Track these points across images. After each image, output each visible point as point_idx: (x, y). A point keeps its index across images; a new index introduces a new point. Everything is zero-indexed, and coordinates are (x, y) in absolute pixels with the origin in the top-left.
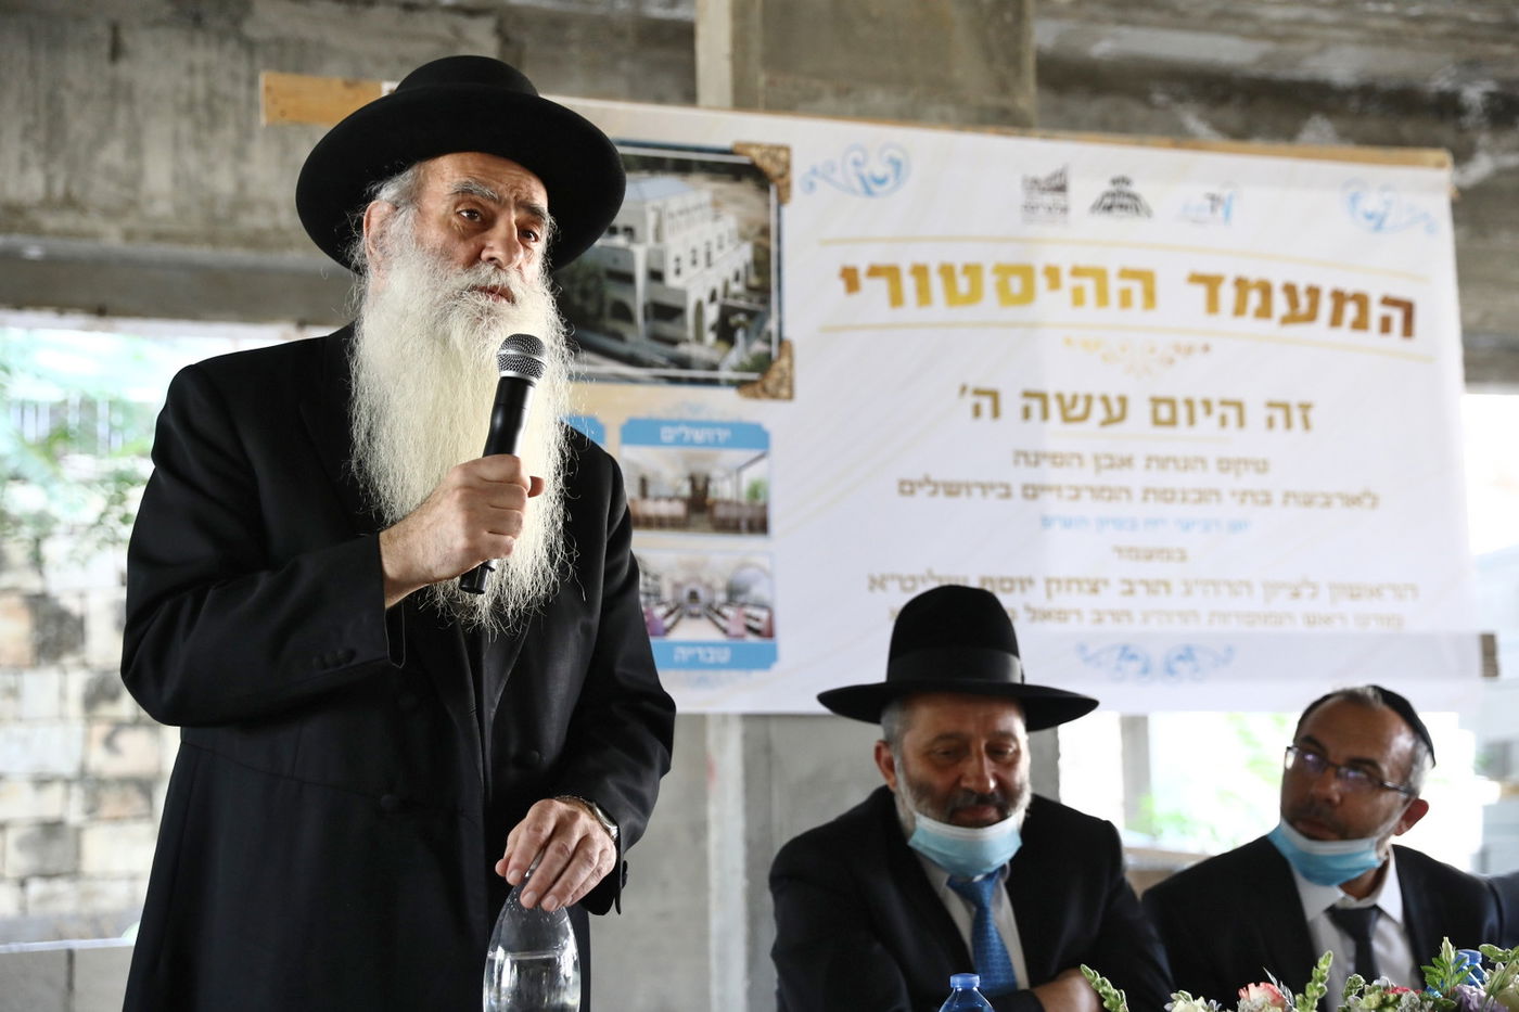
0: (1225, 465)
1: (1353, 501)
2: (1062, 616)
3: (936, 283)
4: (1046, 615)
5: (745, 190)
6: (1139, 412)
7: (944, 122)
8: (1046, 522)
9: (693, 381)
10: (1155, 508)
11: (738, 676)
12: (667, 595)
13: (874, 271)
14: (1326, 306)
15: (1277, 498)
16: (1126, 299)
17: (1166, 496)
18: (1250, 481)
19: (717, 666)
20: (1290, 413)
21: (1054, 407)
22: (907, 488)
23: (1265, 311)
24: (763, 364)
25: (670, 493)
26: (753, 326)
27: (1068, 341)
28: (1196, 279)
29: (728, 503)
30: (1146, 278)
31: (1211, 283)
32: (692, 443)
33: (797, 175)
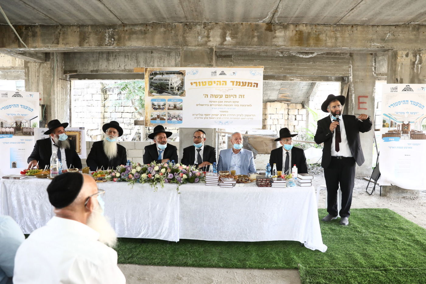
0: (233, 102)
1: (248, 106)
2: (213, 118)
3: (201, 84)
4: (211, 118)
5: (181, 75)
6: (224, 96)
7: (204, 66)
8: (213, 108)
9: (175, 95)
10: (225, 107)
11: (178, 124)
12: (172, 116)
13: (194, 83)
14: (247, 84)
15: (239, 105)
16: (223, 84)
17: (226, 105)
18: (236, 104)
19: (176, 123)
20: (242, 96)
21: (214, 96)
22: (197, 105)
23: (240, 85)
24: (182, 93)
25: (172, 106)
26: (181, 89)
27: (216, 89)
28: (231, 82)
29: (178, 107)
30: (225, 82)
31: (233, 82)
32: (175, 101)
33: (186, 73)
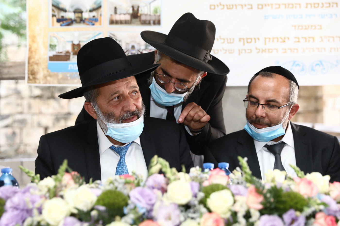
2: (270, 51)
4: (263, 51)
8: (266, 17)
10: (310, 10)
17: (315, 6)
22: (213, 7)
25: (125, 12)
29: (146, 15)
